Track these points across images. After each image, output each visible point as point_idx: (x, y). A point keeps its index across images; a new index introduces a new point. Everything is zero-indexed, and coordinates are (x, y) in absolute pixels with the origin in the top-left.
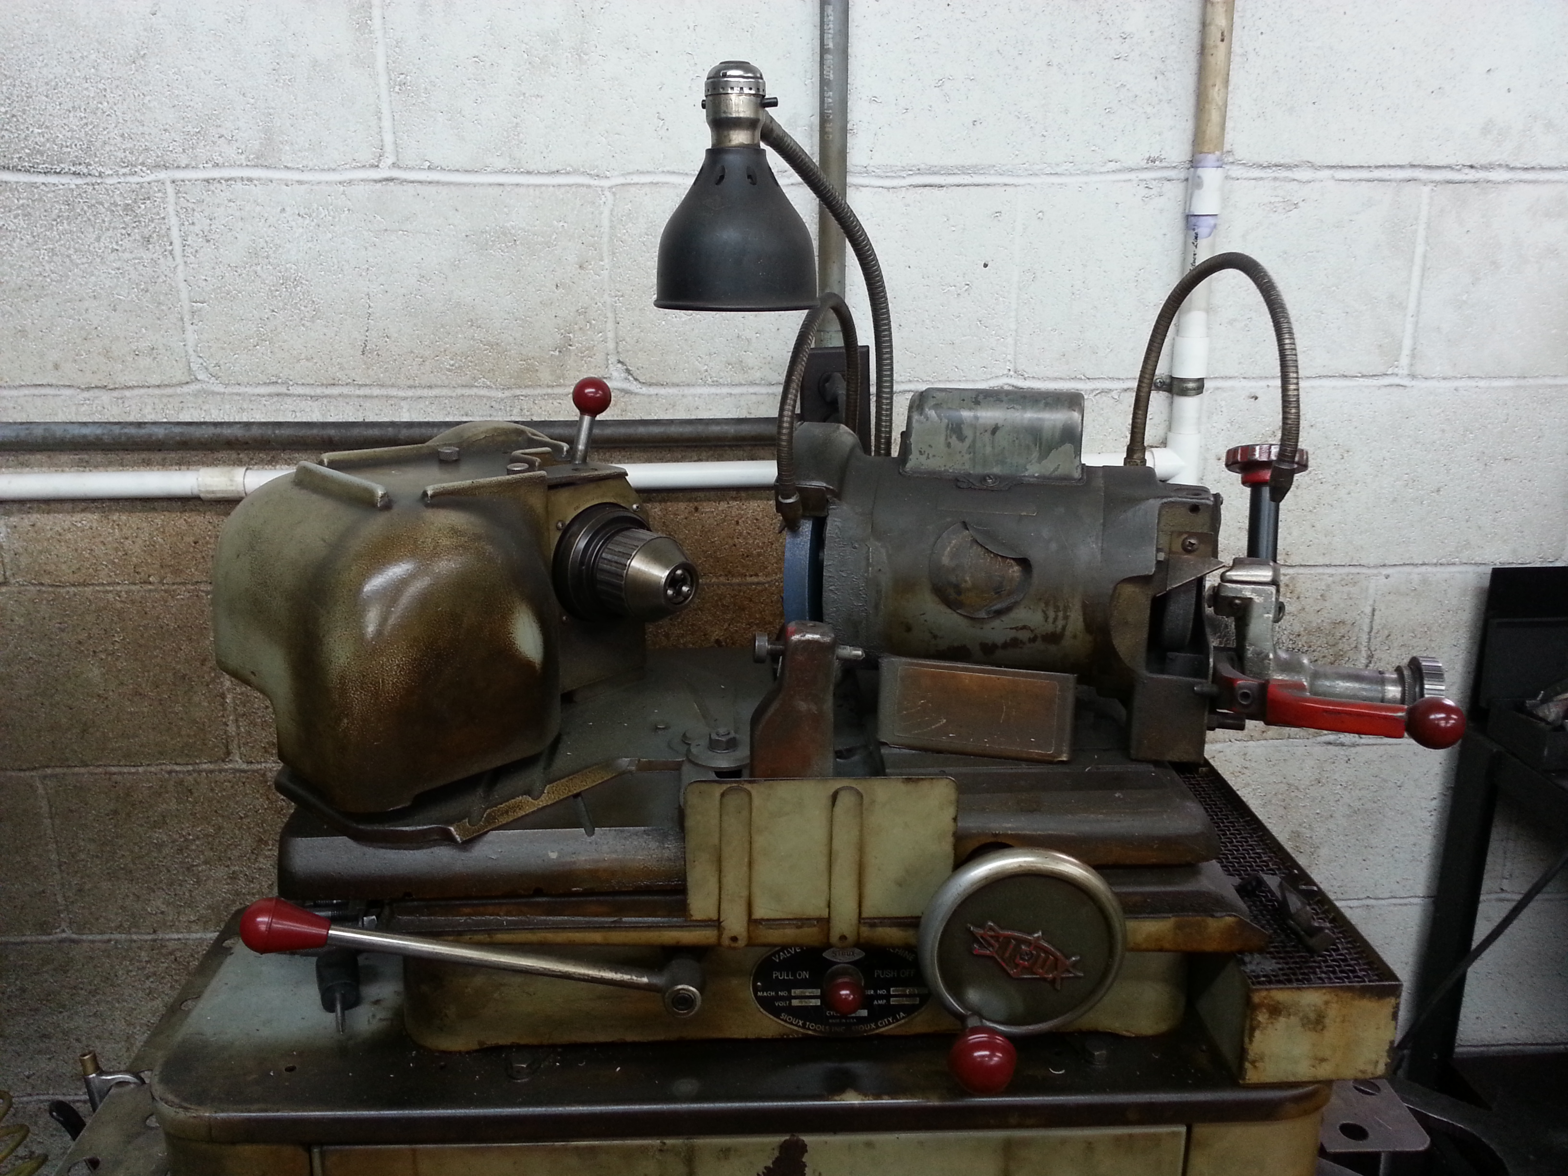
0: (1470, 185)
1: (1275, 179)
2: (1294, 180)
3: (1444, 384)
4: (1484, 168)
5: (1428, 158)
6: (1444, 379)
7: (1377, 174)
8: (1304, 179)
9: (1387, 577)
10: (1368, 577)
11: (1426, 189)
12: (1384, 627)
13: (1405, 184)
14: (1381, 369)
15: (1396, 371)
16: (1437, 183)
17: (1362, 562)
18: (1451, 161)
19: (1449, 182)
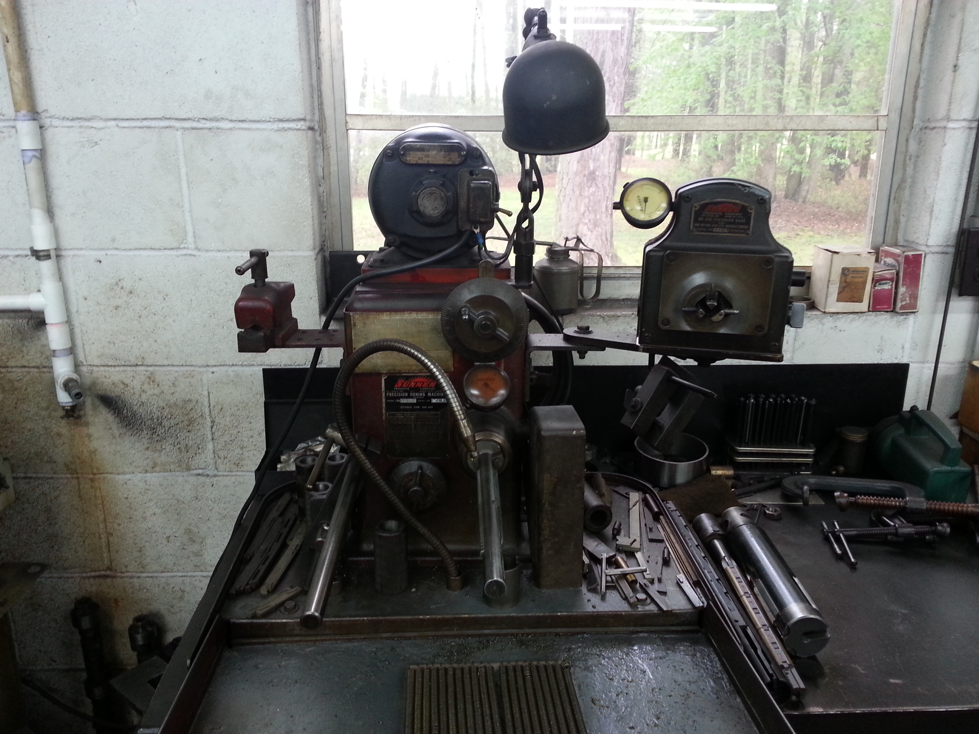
0: (207, 131)
1: (81, 127)
2: (92, 127)
3: (219, 254)
4: (211, 120)
5: (174, 113)
6: (219, 251)
7: (146, 123)
8: (100, 127)
9: (213, 373)
10: (200, 373)
11: (179, 133)
12: (217, 403)
13: (164, 129)
14: (175, 245)
15: (186, 246)
16: (184, 129)
17: (193, 364)
18: (190, 115)
19: (193, 129)
